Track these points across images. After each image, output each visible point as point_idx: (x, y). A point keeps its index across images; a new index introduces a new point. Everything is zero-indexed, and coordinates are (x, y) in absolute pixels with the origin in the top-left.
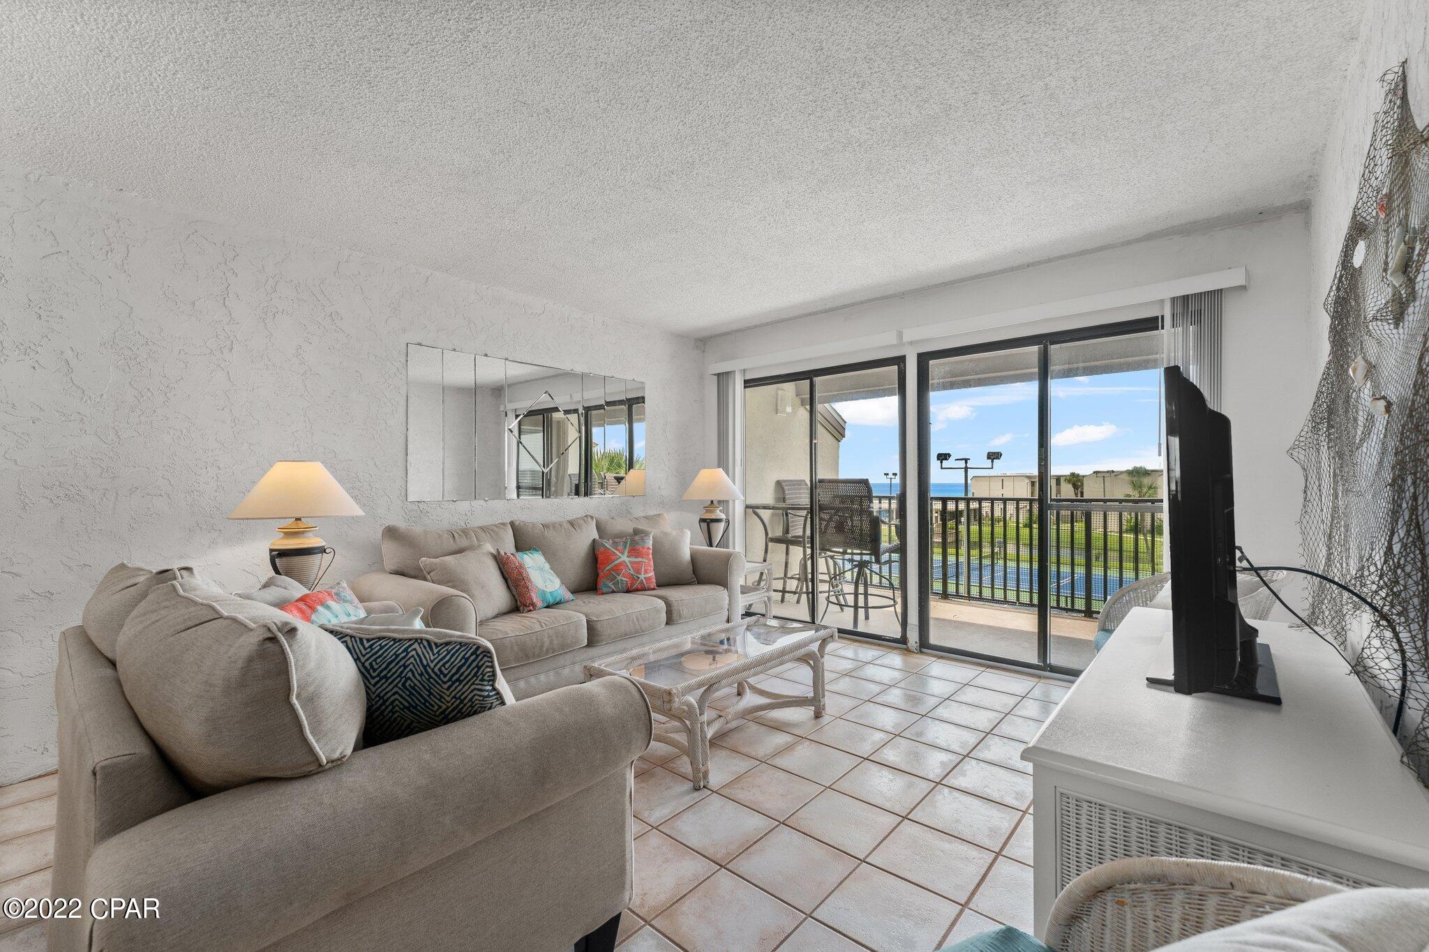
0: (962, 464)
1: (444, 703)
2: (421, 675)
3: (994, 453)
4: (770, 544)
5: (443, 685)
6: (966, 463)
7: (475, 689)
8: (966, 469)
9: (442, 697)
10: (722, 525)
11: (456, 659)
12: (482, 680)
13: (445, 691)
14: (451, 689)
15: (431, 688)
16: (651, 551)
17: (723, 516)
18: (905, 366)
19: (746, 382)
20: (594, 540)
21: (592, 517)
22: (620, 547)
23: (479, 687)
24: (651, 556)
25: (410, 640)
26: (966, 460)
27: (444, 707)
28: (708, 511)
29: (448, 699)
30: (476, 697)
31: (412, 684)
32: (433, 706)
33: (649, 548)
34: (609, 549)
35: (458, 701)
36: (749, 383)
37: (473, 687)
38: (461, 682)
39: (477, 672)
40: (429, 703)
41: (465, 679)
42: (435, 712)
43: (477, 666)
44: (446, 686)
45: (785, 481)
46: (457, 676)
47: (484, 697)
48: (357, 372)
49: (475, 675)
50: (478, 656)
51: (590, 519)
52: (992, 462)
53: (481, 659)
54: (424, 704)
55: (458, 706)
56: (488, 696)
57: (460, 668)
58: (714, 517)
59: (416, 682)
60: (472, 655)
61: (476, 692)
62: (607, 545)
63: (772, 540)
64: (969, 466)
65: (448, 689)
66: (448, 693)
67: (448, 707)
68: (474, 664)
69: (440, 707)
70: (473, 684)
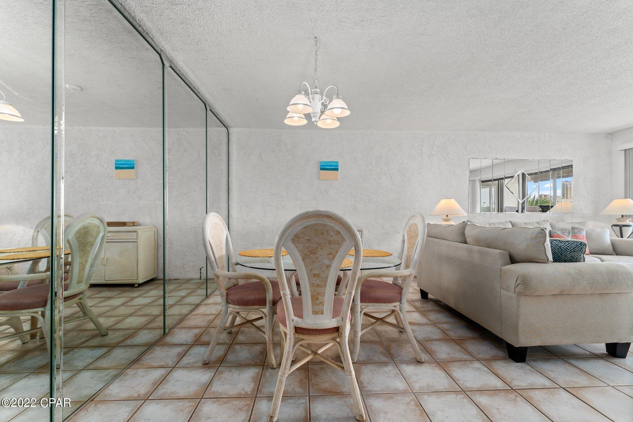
1: (566, 257)
2: (558, 249)
5: (568, 252)
7: (579, 255)
9: (566, 256)
11: (573, 245)
12: (581, 253)
13: (568, 254)
14: (571, 254)
15: (562, 253)
16: (585, 237)
20: (550, 230)
21: (548, 221)
22: (566, 234)
23: (580, 254)
24: (585, 240)
25: (551, 240)
27: (566, 259)
29: (568, 256)
30: (579, 257)
31: (555, 252)
32: (562, 258)
33: (584, 236)
34: (560, 235)
35: (572, 258)
37: (578, 254)
38: (574, 252)
39: (581, 250)
40: (560, 257)
41: (576, 251)
42: (562, 260)
43: (581, 248)
44: (568, 253)
46: (573, 250)
47: (581, 258)
48: (454, 170)
49: (580, 250)
50: (581, 245)
51: (547, 222)
53: (583, 246)
54: (558, 257)
55: (572, 259)
56: (582, 258)
57: (574, 248)
58: (624, 224)
59: (556, 251)
60: (579, 244)
61: (579, 256)
62: (558, 233)
65: (569, 254)
66: (569, 255)
67: (568, 259)
68: (580, 247)
69: (565, 259)
70: (578, 253)
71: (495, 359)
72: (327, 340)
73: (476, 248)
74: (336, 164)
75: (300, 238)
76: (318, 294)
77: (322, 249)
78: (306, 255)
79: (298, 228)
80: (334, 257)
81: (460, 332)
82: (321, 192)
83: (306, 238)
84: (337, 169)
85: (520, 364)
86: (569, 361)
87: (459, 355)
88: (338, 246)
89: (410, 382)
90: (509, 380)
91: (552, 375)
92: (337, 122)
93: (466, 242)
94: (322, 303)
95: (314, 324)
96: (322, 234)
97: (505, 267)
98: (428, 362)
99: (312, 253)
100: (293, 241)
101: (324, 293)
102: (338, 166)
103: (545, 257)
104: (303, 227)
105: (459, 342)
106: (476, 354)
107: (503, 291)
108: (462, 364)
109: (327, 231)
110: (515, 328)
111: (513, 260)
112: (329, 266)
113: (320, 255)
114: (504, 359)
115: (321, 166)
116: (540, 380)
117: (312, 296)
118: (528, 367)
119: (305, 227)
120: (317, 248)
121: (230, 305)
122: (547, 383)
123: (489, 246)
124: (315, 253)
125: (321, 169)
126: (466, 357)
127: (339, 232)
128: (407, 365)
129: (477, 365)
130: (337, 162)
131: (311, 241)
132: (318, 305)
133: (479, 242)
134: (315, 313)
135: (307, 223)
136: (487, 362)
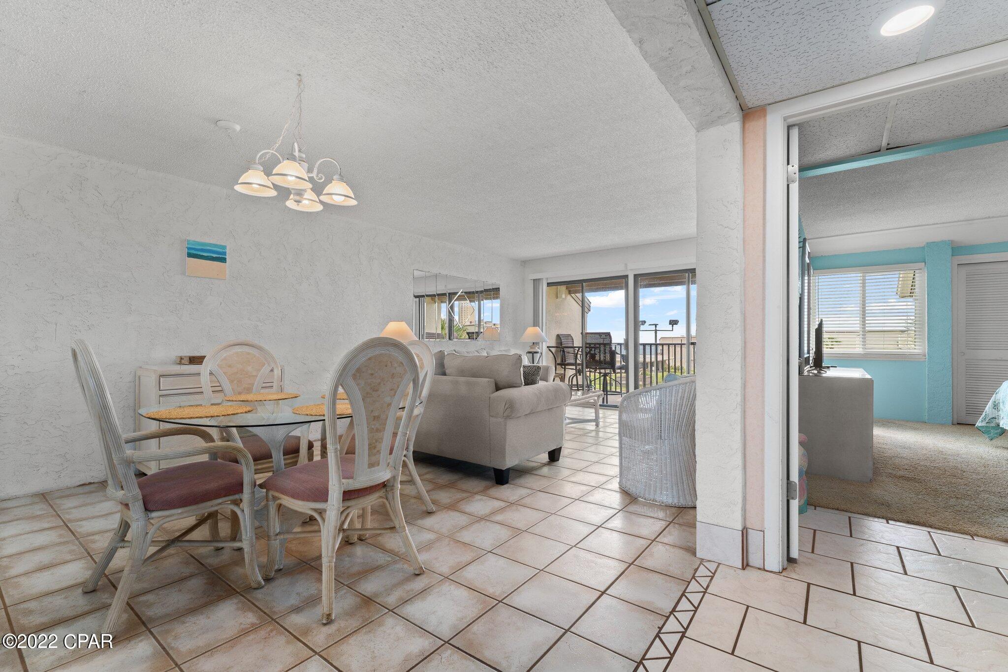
0: (653, 328)
3: (674, 321)
4: (557, 366)
6: (656, 327)
7: (536, 378)
8: (656, 331)
10: (539, 355)
17: (539, 351)
18: (628, 280)
19: (548, 284)
26: (656, 325)
27: (533, 381)
28: (531, 348)
30: (536, 380)
31: (526, 375)
36: (549, 284)
42: (531, 382)
43: (538, 371)
45: (562, 335)
49: (537, 374)
52: (673, 326)
54: (529, 380)
58: (535, 351)
63: (559, 364)
64: (657, 329)
71: (487, 488)
72: (376, 500)
73: (462, 379)
74: (221, 250)
75: (363, 372)
76: (376, 441)
77: (384, 384)
78: (367, 393)
79: (362, 359)
80: (395, 393)
81: (446, 477)
82: (189, 300)
83: (370, 372)
84: (223, 260)
85: (505, 486)
86: (533, 472)
87: (459, 495)
88: (400, 379)
89: (436, 530)
90: (506, 499)
91: (528, 485)
92: (319, 205)
93: (444, 374)
94: (379, 452)
95: (371, 480)
96: (386, 366)
97: (494, 394)
98: (439, 511)
99: (374, 391)
100: (354, 377)
101: (382, 439)
102: (225, 253)
103: (520, 382)
104: (367, 358)
105: (450, 486)
106: (471, 490)
107: (492, 419)
108: (467, 501)
109: (391, 362)
110: (502, 453)
111: (498, 388)
112: (389, 405)
113: (383, 392)
114: (493, 486)
115: (189, 249)
116: (523, 492)
117: (370, 445)
118: (512, 486)
119: (369, 359)
120: (379, 384)
121: (155, 514)
122: (529, 491)
123: (474, 375)
124: (377, 391)
125: (190, 255)
126: (465, 495)
127: (402, 364)
128: (421, 519)
129: (478, 497)
130: (224, 247)
131: (374, 376)
132: (375, 455)
133: (462, 372)
134: (371, 465)
135: (371, 353)
136: (484, 492)
